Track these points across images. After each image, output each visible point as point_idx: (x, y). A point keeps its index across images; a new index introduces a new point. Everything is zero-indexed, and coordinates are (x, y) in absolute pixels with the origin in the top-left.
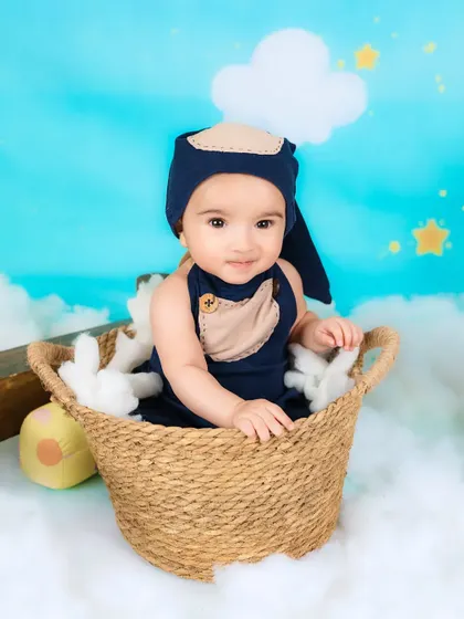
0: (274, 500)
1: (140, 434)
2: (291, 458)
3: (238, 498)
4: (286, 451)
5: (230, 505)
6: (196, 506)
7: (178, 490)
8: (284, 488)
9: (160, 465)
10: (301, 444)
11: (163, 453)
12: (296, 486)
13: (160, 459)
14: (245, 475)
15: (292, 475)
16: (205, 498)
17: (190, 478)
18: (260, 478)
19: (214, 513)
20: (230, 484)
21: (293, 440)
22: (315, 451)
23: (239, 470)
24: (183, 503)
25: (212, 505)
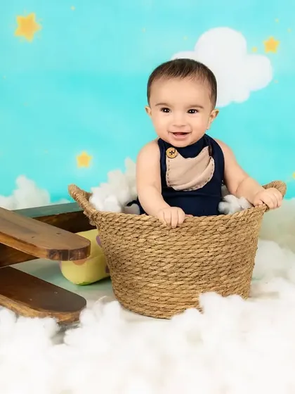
0: (214, 263)
1: (141, 222)
2: (224, 237)
3: (194, 260)
4: (221, 233)
5: (189, 264)
6: (171, 265)
7: (160, 256)
8: (220, 256)
9: (150, 241)
10: (230, 229)
11: (153, 233)
12: (227, 256)
13: (150, 237)
14: (198, 246)
15: (225, 249)
16: (175, 260)
17: (167, 247)
18: (207, 248)
19: (181, 269)
20: (190, 251)
21: (226, 226)
22: (237, 236)
23: (195, 242)
24: (163, 264)
25: (179, 265)
